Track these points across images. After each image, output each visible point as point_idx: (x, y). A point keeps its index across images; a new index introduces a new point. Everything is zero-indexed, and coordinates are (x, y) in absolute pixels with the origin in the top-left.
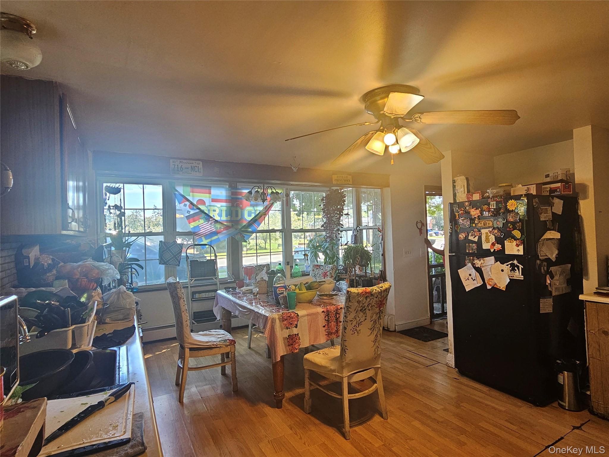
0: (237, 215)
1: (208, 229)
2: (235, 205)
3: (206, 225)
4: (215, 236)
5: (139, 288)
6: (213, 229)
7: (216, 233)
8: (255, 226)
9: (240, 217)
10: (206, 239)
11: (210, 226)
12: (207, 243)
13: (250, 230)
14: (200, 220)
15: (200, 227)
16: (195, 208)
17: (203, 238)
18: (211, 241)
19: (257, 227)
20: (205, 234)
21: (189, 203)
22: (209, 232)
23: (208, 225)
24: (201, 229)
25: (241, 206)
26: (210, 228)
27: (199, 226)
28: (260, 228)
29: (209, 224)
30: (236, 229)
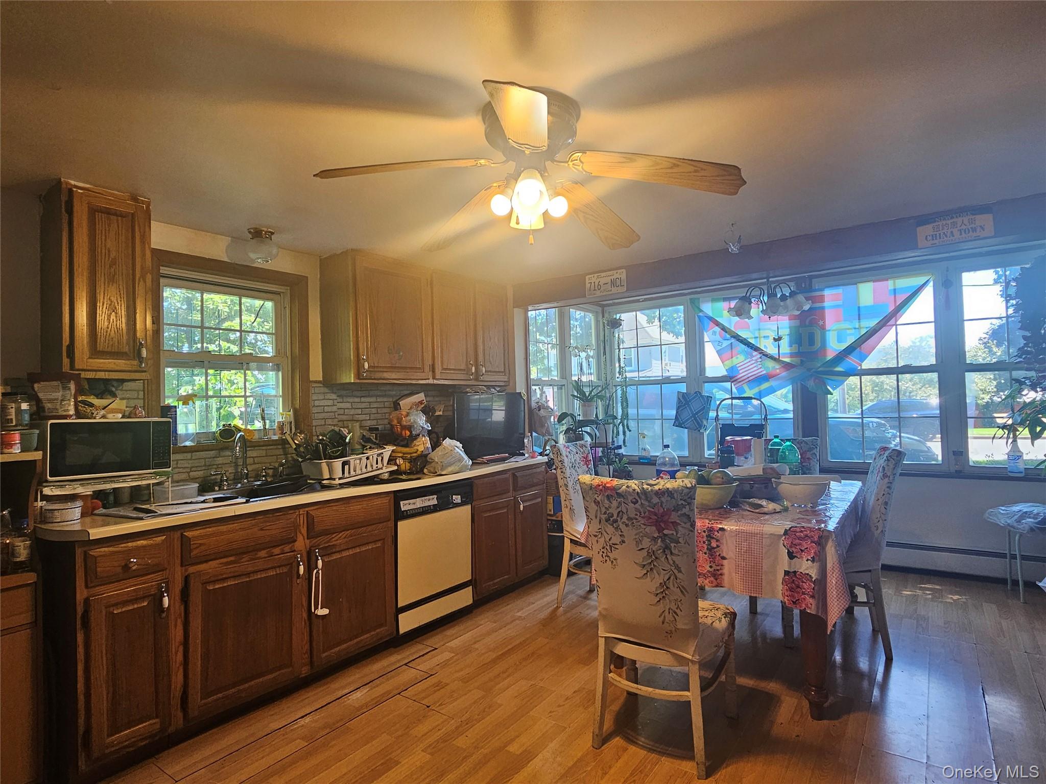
0: (811, 342)
1: (752, 370)
2: (807, 323)
3: (749, 364)
4: (764, 383)
5: (652, 458)
6: (761, 370)
7: (767, 377)
8: (852, 361)
9: (818, 344)
10: (751, 389)
11: (755, 365)
12: (753, 395)
13: (839, 369)
14: (738, 356)
15: (739, 368)
16: (728, 336)
17: (746, 387)
18: (760, 392)
19: (858, 363)
20: (747, 380)
21: (719, 329)
22: (754, 377)
23: (752, 364)
24: (741, 372)
25: (821, 323)
26: (755, 368)
27: (738, 366)
28: (866, 365)
29: (754, 362)
30: (809, 370)
